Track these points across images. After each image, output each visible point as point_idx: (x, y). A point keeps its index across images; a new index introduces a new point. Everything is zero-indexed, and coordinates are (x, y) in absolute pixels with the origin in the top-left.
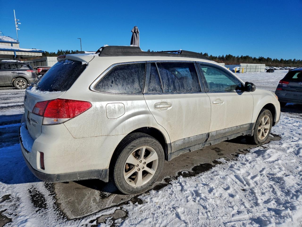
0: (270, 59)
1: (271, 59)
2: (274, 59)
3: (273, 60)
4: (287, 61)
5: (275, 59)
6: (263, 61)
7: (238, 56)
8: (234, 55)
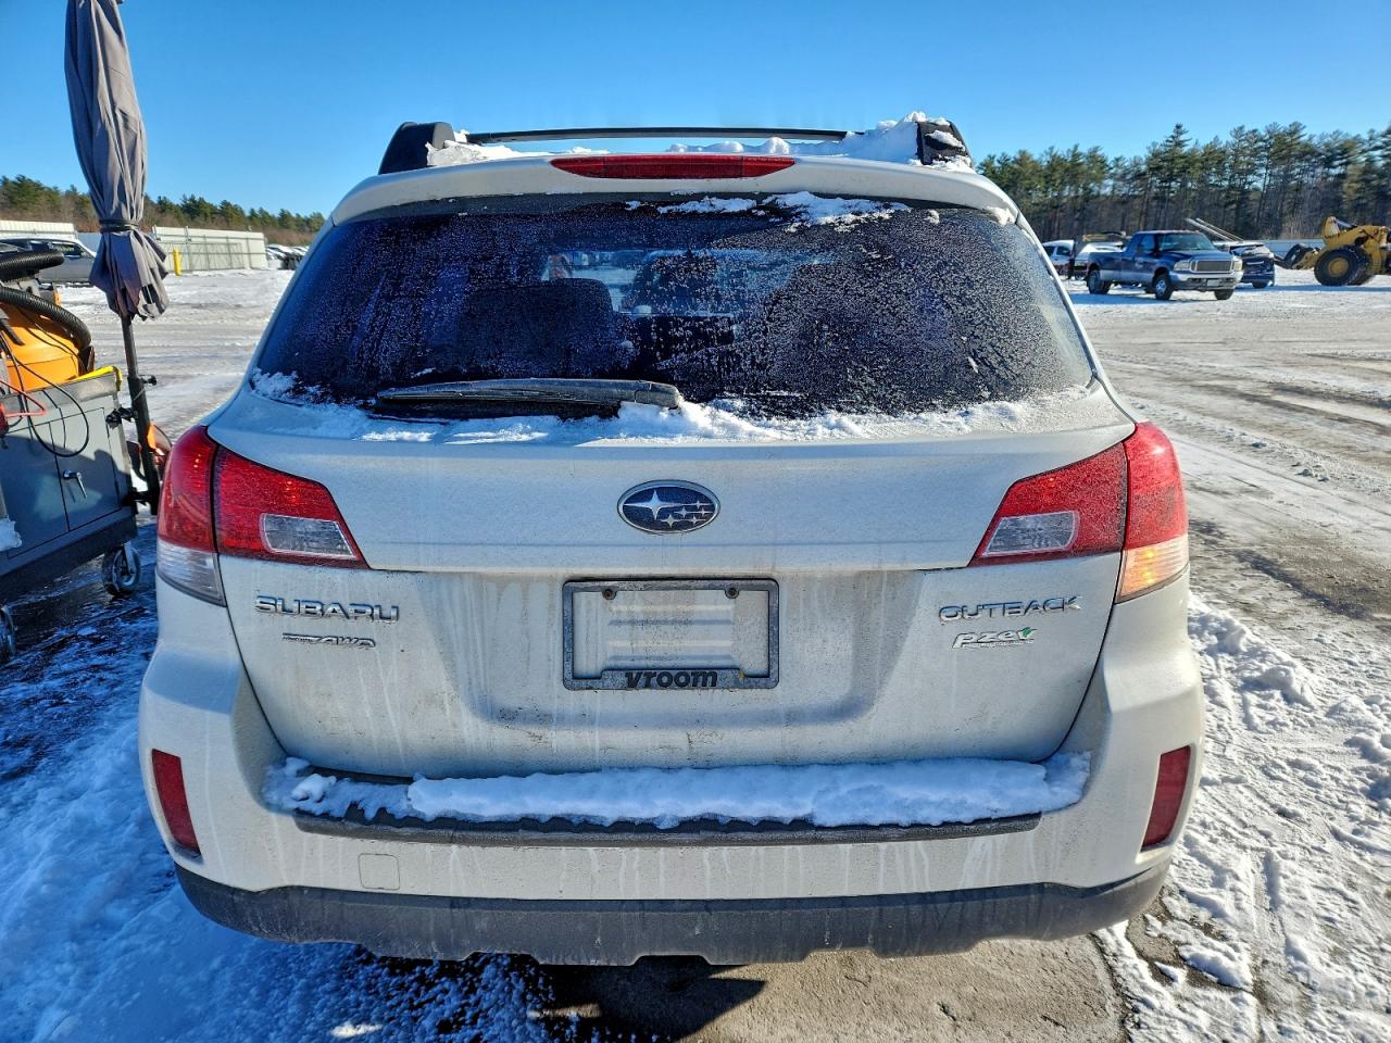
0: (237, 211)
1: (242, 212)
2: (252, 211)
3: (247, 214)
4: (307, 221)
5: (257, 210)
6: (206, 215)
7: (72, 186)
8: (47, 183)
